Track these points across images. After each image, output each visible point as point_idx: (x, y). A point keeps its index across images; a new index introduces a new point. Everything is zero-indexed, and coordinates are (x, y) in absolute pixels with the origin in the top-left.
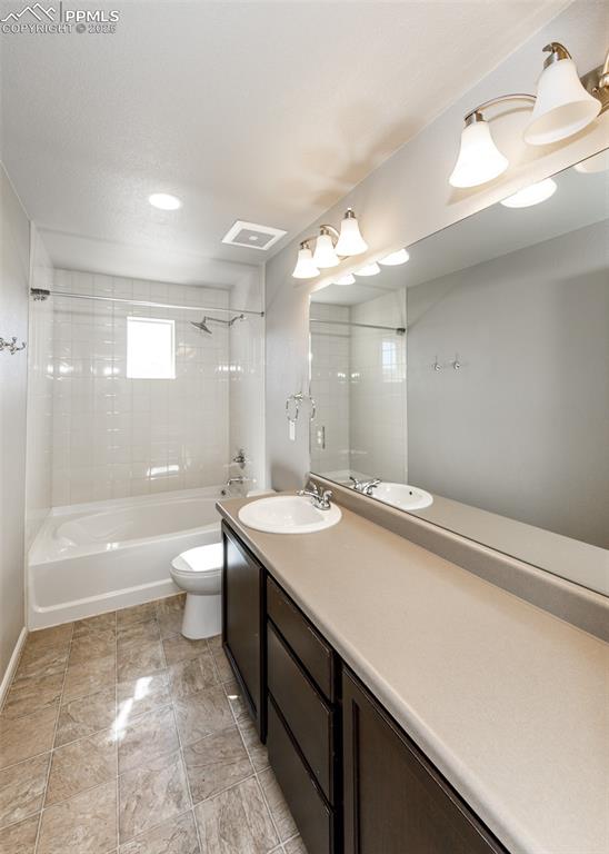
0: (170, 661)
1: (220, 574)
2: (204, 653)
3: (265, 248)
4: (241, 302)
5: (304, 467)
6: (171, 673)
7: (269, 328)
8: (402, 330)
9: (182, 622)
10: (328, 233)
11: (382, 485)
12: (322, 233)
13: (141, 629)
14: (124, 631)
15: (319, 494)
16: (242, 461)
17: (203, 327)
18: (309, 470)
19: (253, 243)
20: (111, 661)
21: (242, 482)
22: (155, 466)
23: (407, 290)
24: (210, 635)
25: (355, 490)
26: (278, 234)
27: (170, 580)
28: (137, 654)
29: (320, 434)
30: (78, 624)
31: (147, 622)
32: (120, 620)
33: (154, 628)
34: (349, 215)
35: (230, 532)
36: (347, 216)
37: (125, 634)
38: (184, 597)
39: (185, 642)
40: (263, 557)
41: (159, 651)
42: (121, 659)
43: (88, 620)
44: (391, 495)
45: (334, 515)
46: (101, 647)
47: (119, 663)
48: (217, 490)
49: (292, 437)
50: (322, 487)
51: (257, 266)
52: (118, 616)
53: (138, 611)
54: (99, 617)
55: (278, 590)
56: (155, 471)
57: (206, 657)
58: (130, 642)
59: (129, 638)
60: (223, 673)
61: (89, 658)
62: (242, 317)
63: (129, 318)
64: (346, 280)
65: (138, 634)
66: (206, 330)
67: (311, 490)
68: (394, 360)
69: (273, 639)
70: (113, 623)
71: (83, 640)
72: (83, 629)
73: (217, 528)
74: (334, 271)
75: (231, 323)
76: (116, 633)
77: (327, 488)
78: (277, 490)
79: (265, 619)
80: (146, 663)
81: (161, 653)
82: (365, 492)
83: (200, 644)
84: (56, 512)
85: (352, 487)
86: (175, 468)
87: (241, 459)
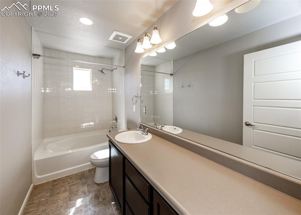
0: (89, 192)
1: (108, 160)
2: (103, 188)
3: (125, 42)
4: (116, 63)
5: (139, 121)
6: (90, 196)
7: (126, 72)
8: (172, 75)
9: (94, 178)
10: (148, 36)
11: (165, 126)
12: (145, 36)
13: (79, 181)
14: (72, 182)
15: (144, 129)
16: (116, 120)
17: (102, 72)
18: (140, 122)
19: (120, 40)
20: (67, 194)
21: (116, 127)
22: (85, 123)
23: (174, 60)
24: (105, 182)
25: (156, 128)
26: (130, 37)
27: (90, 163)
28: (77, 190)
29: (144, 109)
30: (55, 181)
31: (81, 179)
32: (71, 178)
33: (84, 180)
34: (156, 28)
35: (112, 144)
36: (154, 29)
37: (73, 183)
38: (95, 168)
39: (96, 185)
40: (124, 152)
41: (86, 188)
42: (71, 193)
43: (58, 179)
44: (169, 129)
45: (149, 137)
46: (63, 189)
47: (70, 194)
48: (108, 130)
49: (134, 111)
50: (145, 127)
51: (122, 50)
52: (70, 177)
53: (78, 175)
54: (62, 178)
55: (130, 164)
56: (84, 125)
57: (103, 189)
58: (74, 186)
59: (74, 185)
60: (109, 194)
61: (58, 193)
62: (116, 68)
63: (74, 68)
64: (154, 54)
65: (78, 183)
66: (103, 73)
67: (141, 128)
68: (169, 85)
69: (127, 181)
70: (68, 180)
71: (56, 187)
72: (56, 183)
73: (107, 144)
74: (150, 50)
75: (112, 71)
76: (69, 183)
77: (147, 127)
78: (129, 129)
79: (124, 174)
80: (80, 193)
81: (86, 189)
82: (160, 128)
83: (101, 185)
84: (46, 140)
85: (156, 127)
86: (92, 123)
87: (116, 119)
